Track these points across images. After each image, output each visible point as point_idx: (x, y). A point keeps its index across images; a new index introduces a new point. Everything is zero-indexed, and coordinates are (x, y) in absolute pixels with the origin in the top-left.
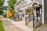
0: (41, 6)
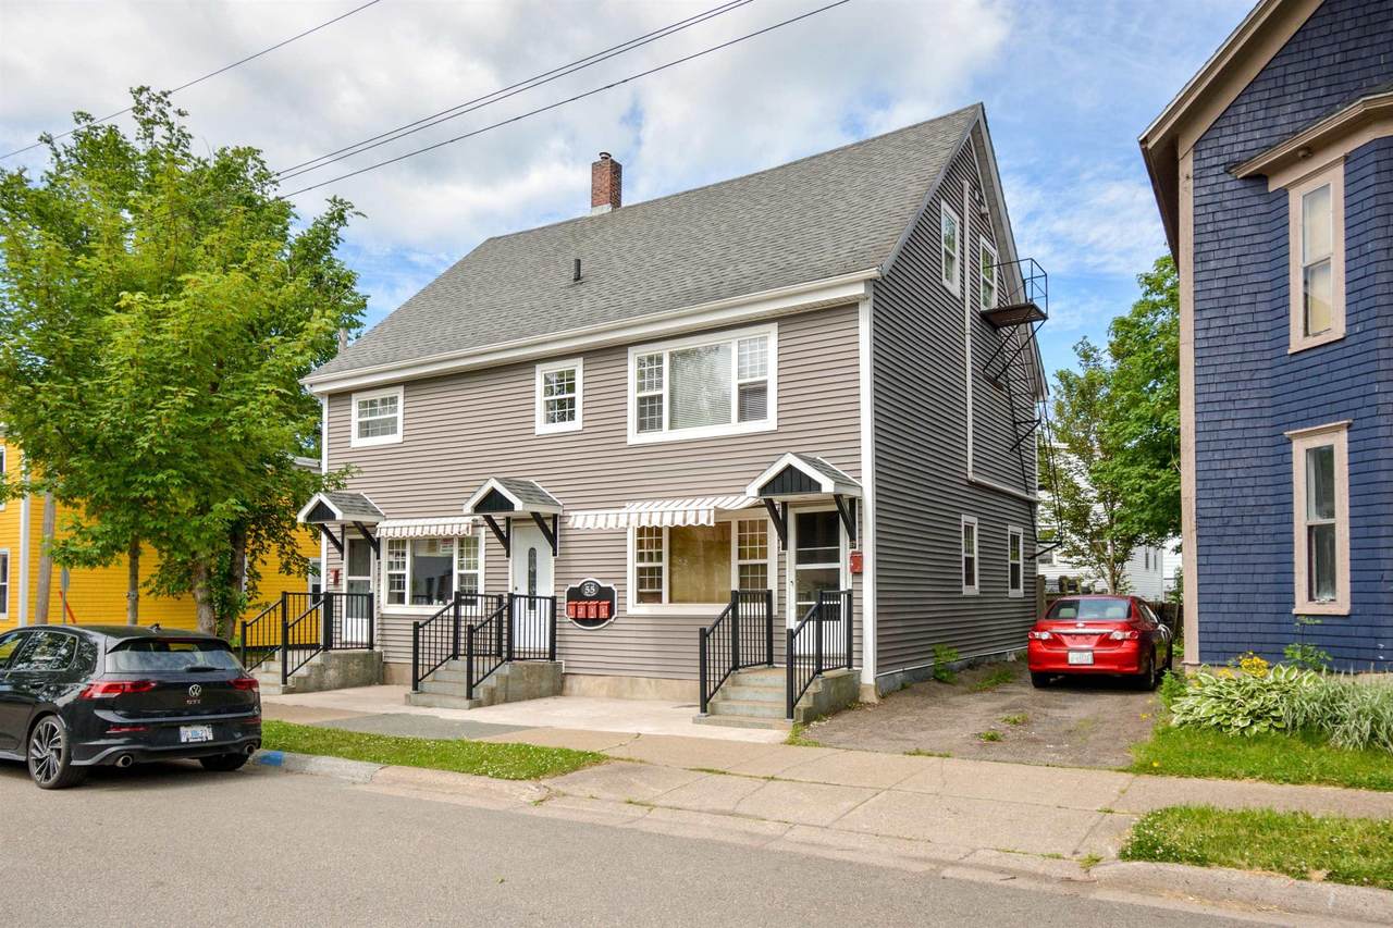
0: (847, 509)
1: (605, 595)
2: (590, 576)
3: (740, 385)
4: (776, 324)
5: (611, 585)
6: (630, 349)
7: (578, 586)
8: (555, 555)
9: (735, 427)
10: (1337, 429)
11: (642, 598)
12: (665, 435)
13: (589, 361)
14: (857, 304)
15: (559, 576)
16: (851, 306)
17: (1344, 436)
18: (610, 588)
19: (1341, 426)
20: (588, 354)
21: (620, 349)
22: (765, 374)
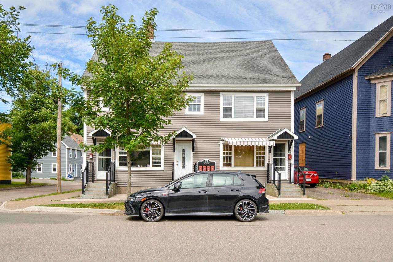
0: (290, 143)
1: (212, 164)
2: (206, 159)
3: (257, 108)
4: (268, 93)
5: (214, 161)
6: (221, 93)
7: (202, 161)
8: (193, 152)
9: (255, 119)
10: (388, 133)
11: (224, 165)
12: (233, 119)
13: (205, 94)
14: (291, 92)
15: (194, 158)
16: (289, 92)
17: (390, 135)
18: (214, 162)
19: (389, 133)
20: (206, 92)
21: (218, 92)
22: (265, 106)
